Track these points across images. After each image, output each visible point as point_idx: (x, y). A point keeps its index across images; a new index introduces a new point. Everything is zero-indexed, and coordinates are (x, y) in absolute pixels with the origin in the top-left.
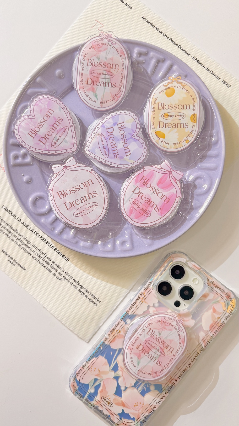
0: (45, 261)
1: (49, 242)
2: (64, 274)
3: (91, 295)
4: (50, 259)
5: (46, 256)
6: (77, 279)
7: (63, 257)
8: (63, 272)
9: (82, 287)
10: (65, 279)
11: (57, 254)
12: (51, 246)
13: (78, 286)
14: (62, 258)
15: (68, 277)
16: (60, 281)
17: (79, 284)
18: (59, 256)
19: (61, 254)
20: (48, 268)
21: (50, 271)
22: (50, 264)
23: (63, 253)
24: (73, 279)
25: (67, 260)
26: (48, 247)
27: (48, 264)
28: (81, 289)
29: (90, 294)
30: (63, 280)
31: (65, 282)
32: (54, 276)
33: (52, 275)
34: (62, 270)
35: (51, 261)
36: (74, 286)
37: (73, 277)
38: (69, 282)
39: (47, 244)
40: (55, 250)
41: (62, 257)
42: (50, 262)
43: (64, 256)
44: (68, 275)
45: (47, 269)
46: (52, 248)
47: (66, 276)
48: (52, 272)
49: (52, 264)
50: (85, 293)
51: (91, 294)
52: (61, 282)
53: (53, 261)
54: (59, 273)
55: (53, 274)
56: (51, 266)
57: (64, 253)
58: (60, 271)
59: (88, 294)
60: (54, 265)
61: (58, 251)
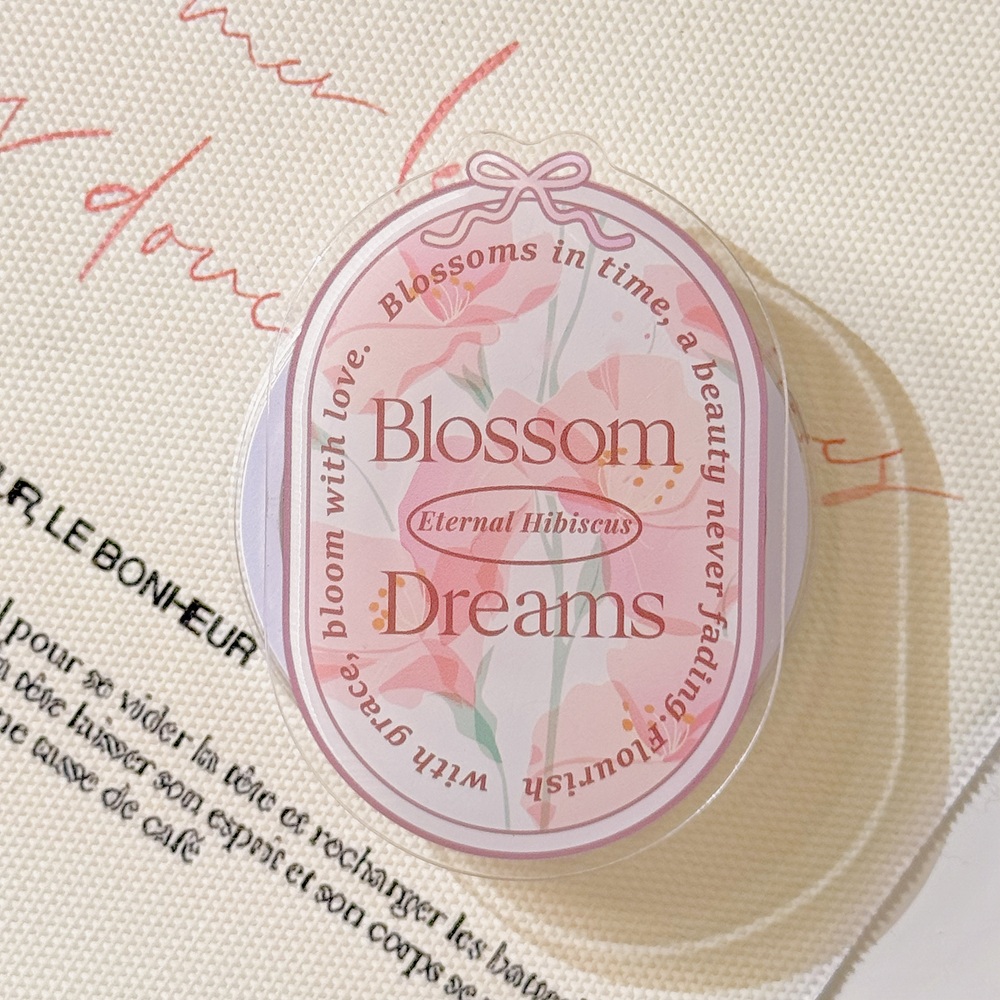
0: (12, 680)
1: (32, 481)
2: (220, 786)
3: (501, 977)
4: (58, 653)
5: (22, 630)
6: (347, 833)
7: (193, 623)
8: (202, 774)
9: (406, 902)
10: (226, 840)
11: (126, 597)
12: (63, 526)
13: (367, 899)
14: (183, 632)
15: (255, 811)
16: (187, 861)
17: (375, 879)
18: (150, 621)
19: (165, 597)
20: (52, 740)
21: (80, 776)
22: (67, 698)
23: (191, 582)
24: (310, 830)
25: (236, 652)
26: (23, 532)
27: (51, 704)
28: (403, 923)
29: (490, 965)
30: (215, 851)
31: (232, 864)
32: (116, 817)
33: (99, 806)
34: (187, 749)
35: (69, 675)
36: (327, 896)
37: (311, 809)
38: (273, 867)
39: (20, 503)
40: (104, 561)
41: (184, 620)
42: (62, 686)
43: (201, 612)
44: (262, 797)
45: (44, 752)
46: (74, 539)
47: (239, 808)
48: (94, 779)
49: (81, 699)
50: (444, 962)
51: (500, 964)
52: (188, 868)
53: (89, 668)
54: (165, 783)
55: (111, 797)
56: (80, 721)
57: (196, 587)
58: (171, 761)
59: (469, 963)
60: (111, 713)
61: (132, 572)
